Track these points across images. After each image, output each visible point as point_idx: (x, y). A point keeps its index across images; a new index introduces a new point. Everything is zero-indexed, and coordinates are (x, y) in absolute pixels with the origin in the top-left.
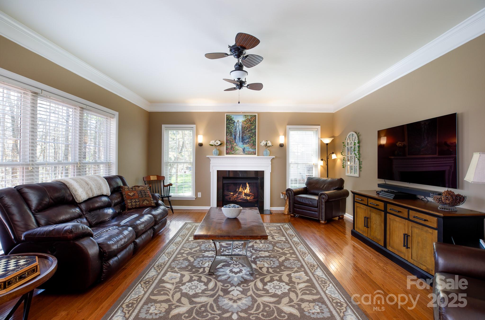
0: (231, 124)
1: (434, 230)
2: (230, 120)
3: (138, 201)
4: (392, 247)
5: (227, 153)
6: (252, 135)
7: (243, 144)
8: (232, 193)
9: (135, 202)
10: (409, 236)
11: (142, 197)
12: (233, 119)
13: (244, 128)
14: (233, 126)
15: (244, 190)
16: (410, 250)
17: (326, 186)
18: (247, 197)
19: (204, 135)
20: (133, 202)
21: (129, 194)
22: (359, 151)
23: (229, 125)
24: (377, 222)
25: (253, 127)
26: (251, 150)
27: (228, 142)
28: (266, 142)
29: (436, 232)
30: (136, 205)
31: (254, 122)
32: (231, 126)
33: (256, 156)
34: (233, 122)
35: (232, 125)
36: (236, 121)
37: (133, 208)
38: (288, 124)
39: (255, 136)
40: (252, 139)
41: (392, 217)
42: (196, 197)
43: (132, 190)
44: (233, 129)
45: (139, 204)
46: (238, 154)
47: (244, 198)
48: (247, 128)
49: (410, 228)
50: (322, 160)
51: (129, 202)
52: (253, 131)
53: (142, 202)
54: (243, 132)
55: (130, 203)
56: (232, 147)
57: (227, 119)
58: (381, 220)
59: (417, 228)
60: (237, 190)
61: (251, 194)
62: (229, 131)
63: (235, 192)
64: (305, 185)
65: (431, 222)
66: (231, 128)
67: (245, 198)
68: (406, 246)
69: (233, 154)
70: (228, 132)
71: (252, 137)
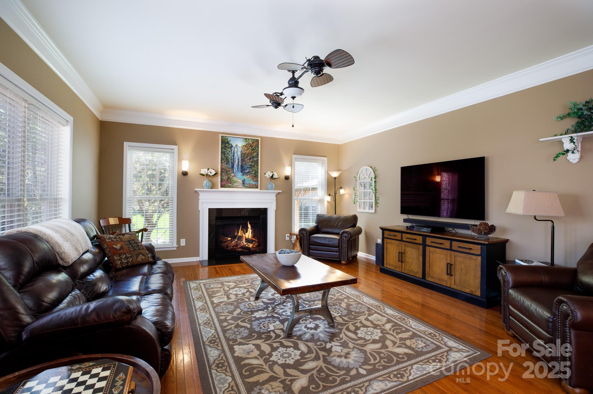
0: (227, 149)
1: (477, 256)
2: (226, 144)
3: (130, 256)
4: (432, 277)
5: (222, 186)
6: (253, 164)
7: (243, 175)
8: (229, 239)
9: (127, 258)
10: (452, 264)
11: (135, 250)
12: (230, 143)
13: (244, 155)
14: (230, 152)
15: (244, 234)
16: (453, 277)
17: (341, 224)
18: (249, 244)
19: (190, 161)
20: (123, 258)
21: (114, 246)
22: (375, 186)
23: (225, 149)
24: (413, 256)
25: (255, 154)
26: (253, 183)
27: (223, 172)
28: (272, 173)
29: (480, 257)
30: (127, 263)
31: (257, 148)
32: (227, 150)
33: (258, 190)
34: (230, 146)
35: (229, 149)
36: (234, 145)
37: (123, 268)
38: (295, 154)
39: (258, 165)
40: (253, 168)
41: (432, 249)
42: (177, 246)
43: (117, 240)
44: (230, 155)
45: (132, 260)
46: (237, 187)
47: (245, 245)
48: (248, 155)
49: (453, 257)
50: (329, 195)
51: (117, 260)
52: (255, 159)
53: (135, 258)
54: (243, 160)
55: (119, 260)
56: (228, 178)
57: (223, 142)
58: (419, 253)
59: (460, 256)
60: (236, 234)
61: (254, 239)
62: (225, 157)
63: (234, 237)
64: (314, 223)
65: (475, 250)
66: (228, 153)
67: (247, 246)
68: (449, 274)
69: (229, 187)
70: (223, 159)
71: (254, 166)
